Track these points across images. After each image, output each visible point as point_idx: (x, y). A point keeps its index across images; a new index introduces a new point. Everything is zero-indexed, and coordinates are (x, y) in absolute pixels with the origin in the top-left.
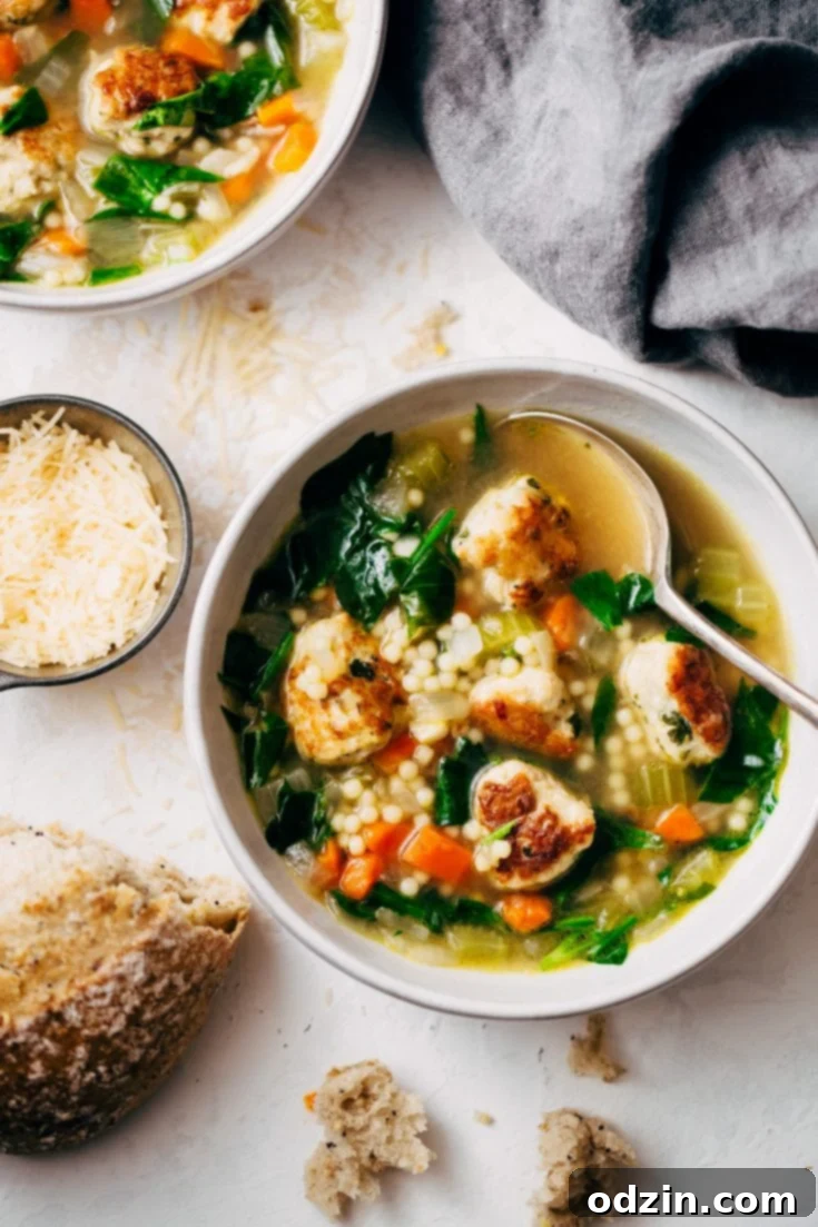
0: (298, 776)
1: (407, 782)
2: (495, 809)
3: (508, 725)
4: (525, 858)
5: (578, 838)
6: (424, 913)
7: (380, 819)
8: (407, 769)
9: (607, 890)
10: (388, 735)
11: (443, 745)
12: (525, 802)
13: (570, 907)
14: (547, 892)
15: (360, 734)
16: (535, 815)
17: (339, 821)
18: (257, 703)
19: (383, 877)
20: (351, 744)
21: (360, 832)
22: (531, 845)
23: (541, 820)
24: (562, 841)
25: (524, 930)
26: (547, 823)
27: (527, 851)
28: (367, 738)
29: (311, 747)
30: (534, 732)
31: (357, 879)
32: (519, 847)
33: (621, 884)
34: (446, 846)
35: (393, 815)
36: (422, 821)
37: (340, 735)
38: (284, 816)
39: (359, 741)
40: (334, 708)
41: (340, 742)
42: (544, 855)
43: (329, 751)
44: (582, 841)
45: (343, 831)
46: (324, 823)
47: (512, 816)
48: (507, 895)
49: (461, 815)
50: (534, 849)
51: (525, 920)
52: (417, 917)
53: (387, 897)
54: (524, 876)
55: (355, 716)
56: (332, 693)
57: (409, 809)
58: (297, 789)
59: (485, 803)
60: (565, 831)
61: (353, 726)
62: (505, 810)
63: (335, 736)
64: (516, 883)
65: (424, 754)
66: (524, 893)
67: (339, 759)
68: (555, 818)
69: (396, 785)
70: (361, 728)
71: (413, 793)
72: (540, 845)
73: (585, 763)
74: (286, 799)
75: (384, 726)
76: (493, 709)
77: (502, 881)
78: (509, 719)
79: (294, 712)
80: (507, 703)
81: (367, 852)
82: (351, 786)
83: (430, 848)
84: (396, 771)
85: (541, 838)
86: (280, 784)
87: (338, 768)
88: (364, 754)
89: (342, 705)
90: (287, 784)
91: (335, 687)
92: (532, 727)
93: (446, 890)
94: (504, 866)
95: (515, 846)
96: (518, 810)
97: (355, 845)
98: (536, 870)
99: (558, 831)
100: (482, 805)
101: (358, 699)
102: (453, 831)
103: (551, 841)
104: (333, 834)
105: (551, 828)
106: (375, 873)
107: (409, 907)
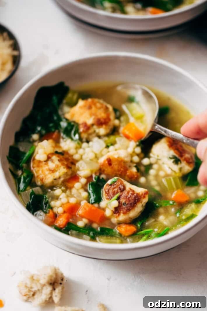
0: (37, 190)
1: (78, 190)
2: (111, 191)
3: (112, 168)
4: (124, 206)
5: (143, 196)
6: (87, 232)
7: (68, 202)
8: (77, 185)
9: (156, 221)
10: (70, 172)
11: (89, 178)
12: (122, 187)
13: (143, 227)
15: (59, 169)
16: (125, 194)
17: (53, 203)
18: (21, 168)
19: (71, 220)
20: (57, 174)
21: (61, 206)
22: (126, 201)
23: (128, 193)
24: (137, 199)
25: (127, 235)
26: (131, 192)
27: (124, 204)
28: (62, 171)
29: (42, 180)
30: (122, 169)
31: (61, 221)
32: (121, 203)
33: (161, 218)
34: (93, 208)
35: (73, 201)
36: (84, 203)
37: (53, 171)
38: (32, 202)
39: (59, 173)
40: (50, 163)
41: (52, 174)
42: (131, 204)
43: (49, 179)
44: (144, 197)
45: (55, 207)
46: (47, 203)
47: (117, 193)
48: (120, 223)
49: (98, 200)
50: (127, 202)
51: (126, 231)
52: (85, 234)
53: (73, 227)
54: (124, 213)
55: (57, 162)
56: (49, 158)
57: (79, 199)
58: (36, 193)
59: (107, 191)
60: (138, 194)
61: (57, 166)
62: (114, 192)
63: (51, 172)
64: (122, 217)
65: (83, 181)
66: (125, 223)
67: (53, 182)
68: (133, 191)
69: (74, 191)
70: (60, 167)
71: (80, 193)
72: (129, 201)
73: (142, 180)
74: (33, 196)
75: (68, 167)
76: (107, 162)
77: (116, 217)
78: (112, 166)
79: (35, 170)
80: (111, 158)
81: (64, 212)
82: (58, 192)
83: (87, 209)
84: (73, 187)
85: (129, 198)
86: (31, 190)
87: (52, 187)
88: (62, 179)
89: (53, 161)
90: (32, 191)
91: (50, 156)
92: (122, 167)
93: (95, 226)
94: (117, 210)
95: (119, 203)
96: (119, 191)
97: (59, 210)
98: (129, 210)
99: (135, 195)
100: (106, 193)
101: (57, 158)
102: (96, 205)
103: (133, 198)
104: (52, 208)
105: (133, 194)
106: (68, 219)
107: (81, 230)
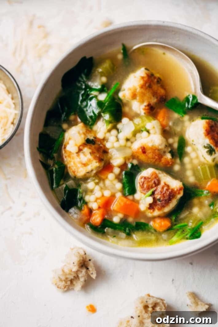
0: (71, 183)
1: (111, 181)
2: (145, 186)
3: (146, 155)
4: (159, 203)
5: (177, 192)
6: (123, 228)
7: (103, 196)
8: (111, 176)
9: (190, 213)
10: (103, 164)
11: (123, 167)
12: (156, 182)
13: (177, 221)
14: (168, 216)
15: (92, 163)
16: (159, 188)
17: (87, 198)
18: (52, 158)
19: (106, 217)
20: (89, 168)
21: (96, 201)
22: (160, 197)
23: (163, 188)
24: (172, 195)
25: (161, 231)
26: (165, 188)
27: (159, 200)
28: (95, 165)
29: (74, 172)
30: (156, 157)
31: (97, 219)
32: (156, 199)
33: (196, 210)
34: (128, 202)
35: (107, 194)
36: (119, 195)
37: (85, 165)
38: (66, 198)
39: (92, 166)
40: (81, 155)
41: (84, 168)
42: (166, 200)
43: (81, 172)
44: (179, 193)
45: (90, 201)
46: (82, 199)
47: (152, 187)
48: (154, 218)
49: (133, 191)
50: (162, 199)
51: (161, 226)
52: (120, 230)
53: (109, 223)
54: (159, 210)
55: (89, 157)
56: (80, 150)
57: (113, 191)
58: (71, 188)
59: (141, 184)
60: (173, 190)
61: (89, 161)
62: (149, 186)
63: (83, 166)
64: (156, 213)
65: (117, 170)
66: (159, 217)
67: (85, 175)
68: (168, 186)
69: (107, 182)
70: (92, 161)
71: (114, 185)
72: (164, 197)
73: (177, 168)
74: (67, 191)
75: (100, 160)
76: (140, 150)
77: (151, 213)
78: (147, 154)
79: (67, 160)
80: (145, 147)
81: (99, 208)
82: (91, 185)
83: (122, 204)
84: (107, 178)
85: (164, 194)
86: (64, 186)
87: (85, 179)
88: (94, 172)
89: (83, 153)
90: (66, 186)
91: (81, 147)
92: (156, 155)
93: (130, 220)
94: (151, 206)
95: (154, 198)
96: (154, 185)
97: (94, 206)
98: (163, 207)
99: (170, 191)
100: (140, 186)
101: (90, 151)
102: (131, 197)
103: (168, 195)
104: (86, 203)
105: (167, 190)
106: (103, 215)
107: (117, 226)
